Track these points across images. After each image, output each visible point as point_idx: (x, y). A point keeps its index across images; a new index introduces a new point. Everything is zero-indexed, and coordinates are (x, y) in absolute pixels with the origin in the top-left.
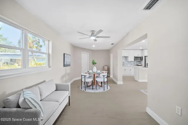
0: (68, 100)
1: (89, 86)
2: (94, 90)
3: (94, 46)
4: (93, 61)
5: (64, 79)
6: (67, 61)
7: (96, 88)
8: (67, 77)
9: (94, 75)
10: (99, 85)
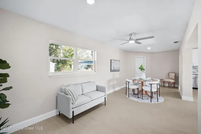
0: (104, 101)
1: (136, 94)
2: (139, 99)
3: (149, 48)
4: (142, 66)
5: (111, 83)
6: (115, 66)
7: (141, 97)
8: (115, 82)
9: (142, 83)
10: (148, 95)
